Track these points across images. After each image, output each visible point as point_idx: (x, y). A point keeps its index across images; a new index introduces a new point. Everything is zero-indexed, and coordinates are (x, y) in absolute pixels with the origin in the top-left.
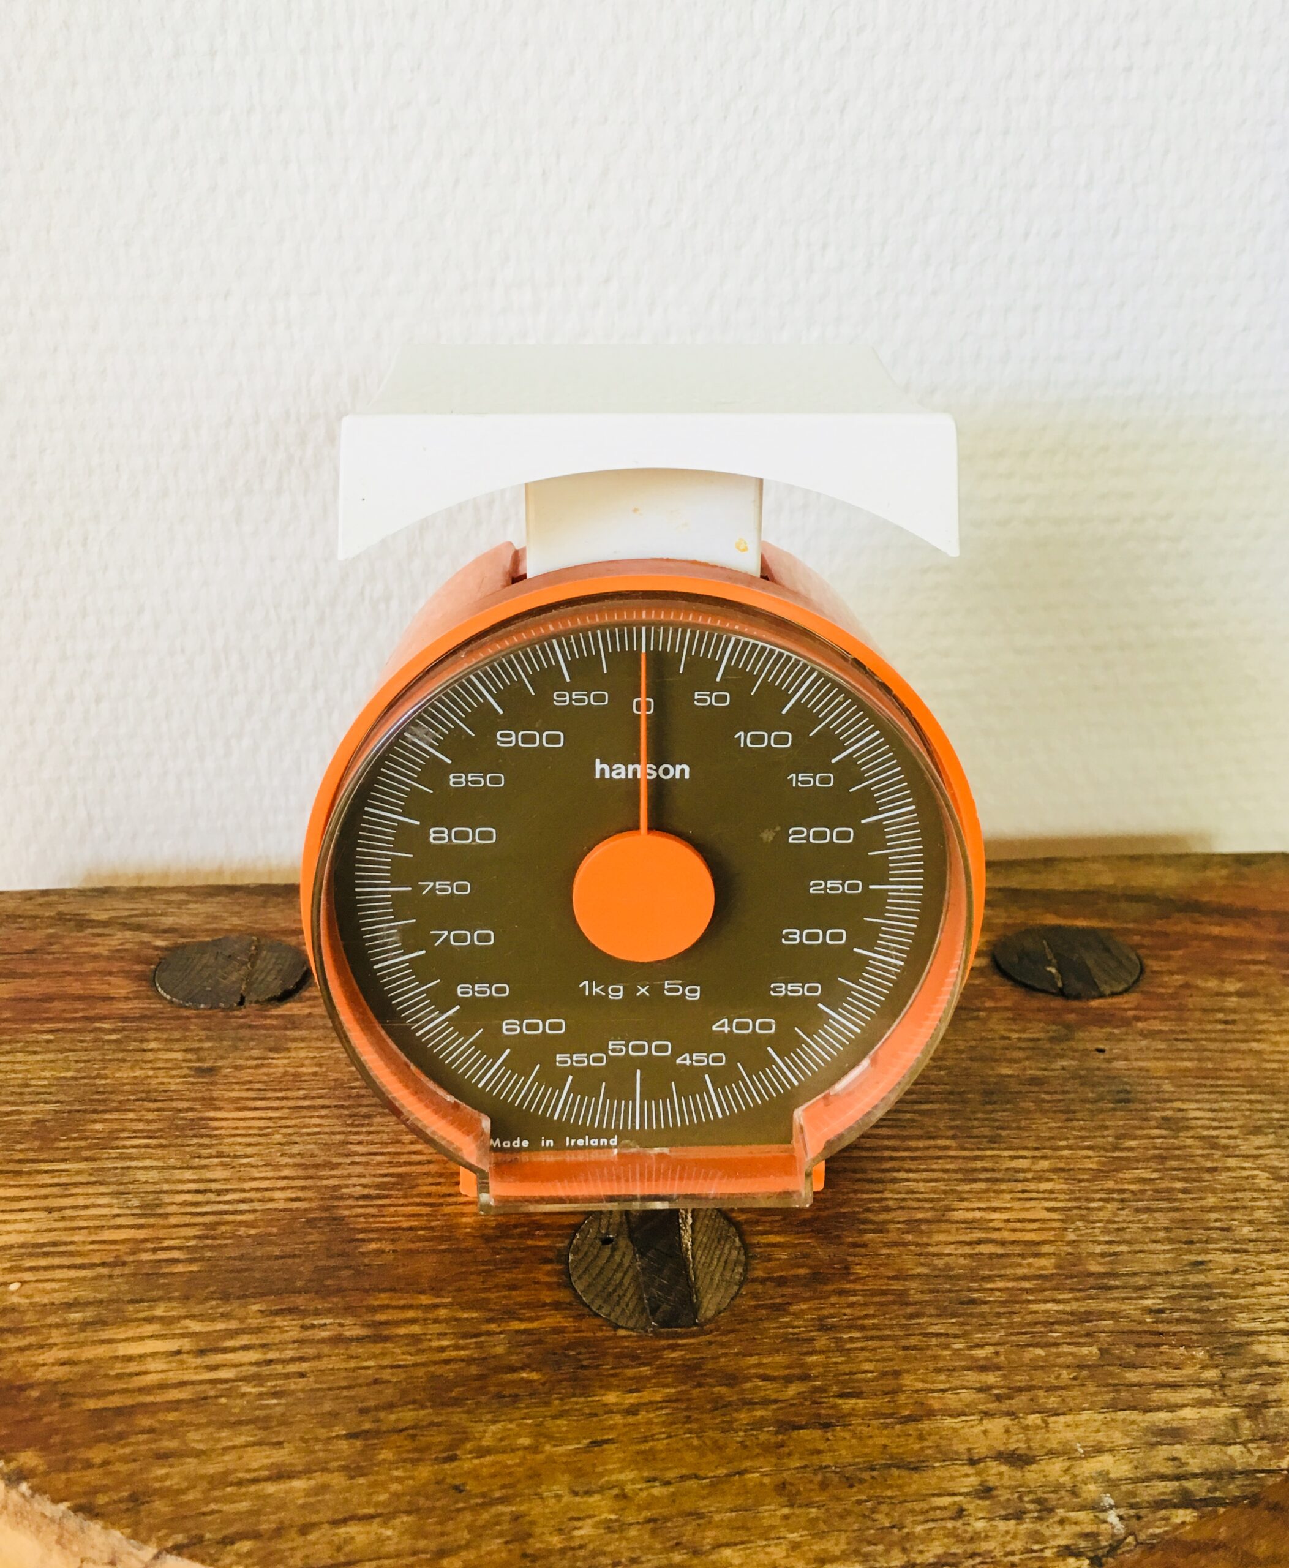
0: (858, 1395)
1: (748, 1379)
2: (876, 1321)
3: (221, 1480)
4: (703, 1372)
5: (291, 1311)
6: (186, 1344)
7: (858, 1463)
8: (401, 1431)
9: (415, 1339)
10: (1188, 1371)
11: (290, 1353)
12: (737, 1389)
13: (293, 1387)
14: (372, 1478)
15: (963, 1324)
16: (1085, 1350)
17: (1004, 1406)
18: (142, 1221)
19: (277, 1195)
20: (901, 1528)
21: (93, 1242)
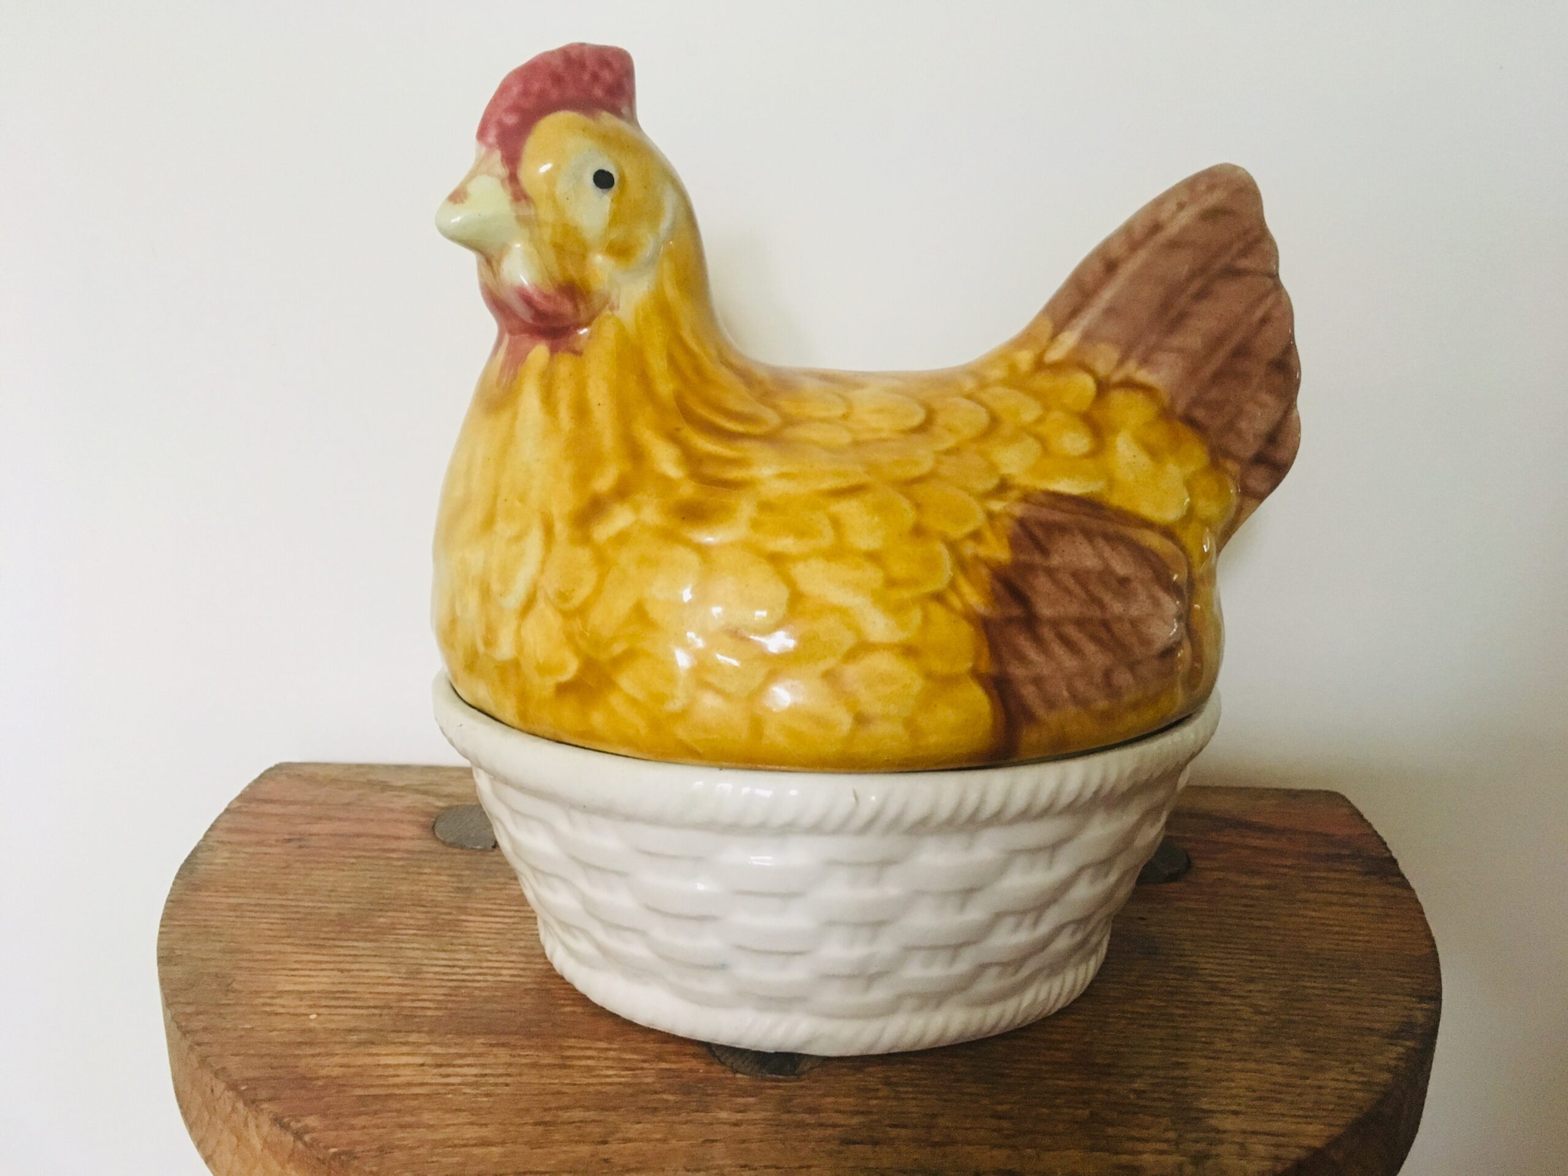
0: (905, 1126)
1: (825, 1111)
3: (442, 1143)
4: (792, 1104)
5: (503, 1045)
6: (429, 1060)
8: (572, 1123)
9: (589, 1069)
11: (501, 1071)
12: (816, 1116)
13: (500, 1092)
14: (546, 1150)
15: (992, 1088)
16: (1080, 1112)
17: (1012, 1141)
18: (406, 982)
19: (504, 972)
21: (370, 993)
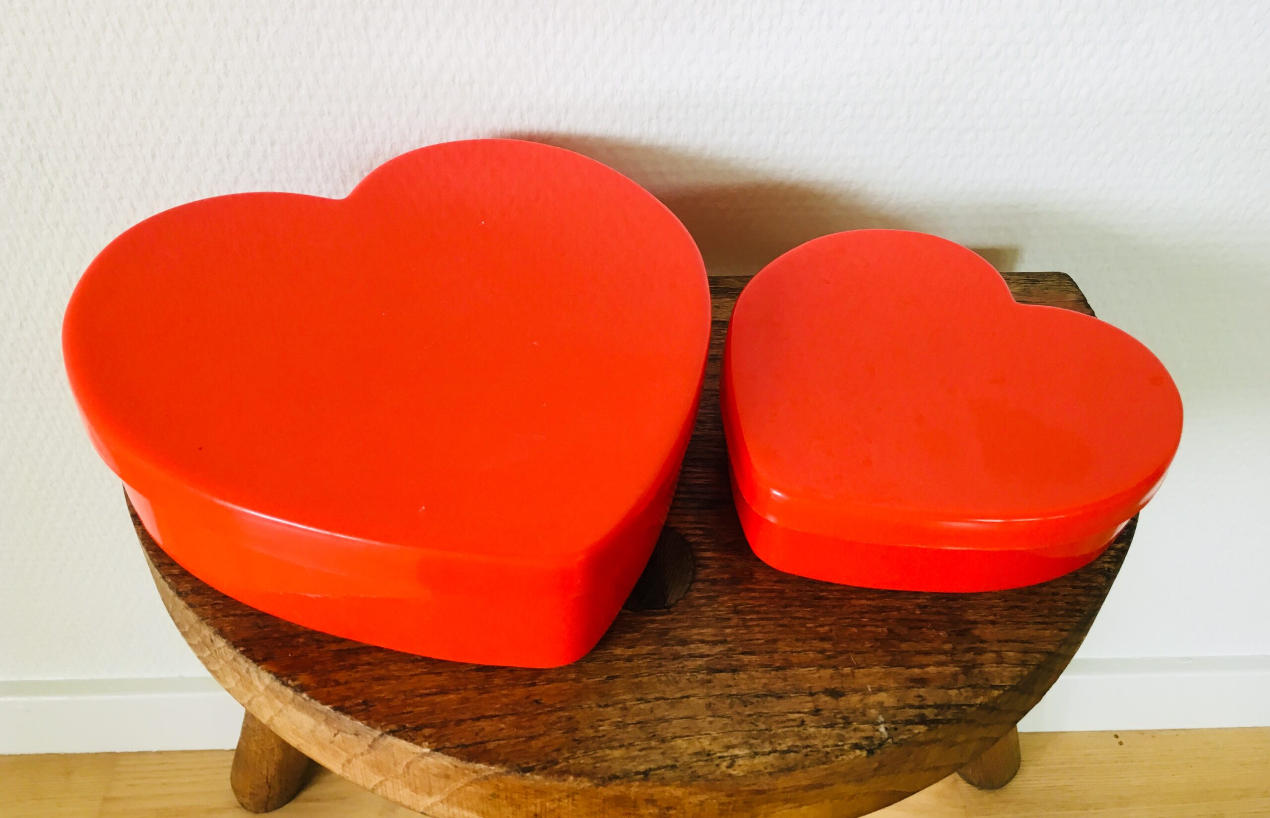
0: (753, 653)
1: (693, 642)
2: (765, 608)
3: (411, 694)
4: (668, 637)
7: (751, 693)
10: (935, 645)
12: (687, 647)
14: (492, 695)
15: (814, 612)
17: (833, 662)
20: (771, 730)
